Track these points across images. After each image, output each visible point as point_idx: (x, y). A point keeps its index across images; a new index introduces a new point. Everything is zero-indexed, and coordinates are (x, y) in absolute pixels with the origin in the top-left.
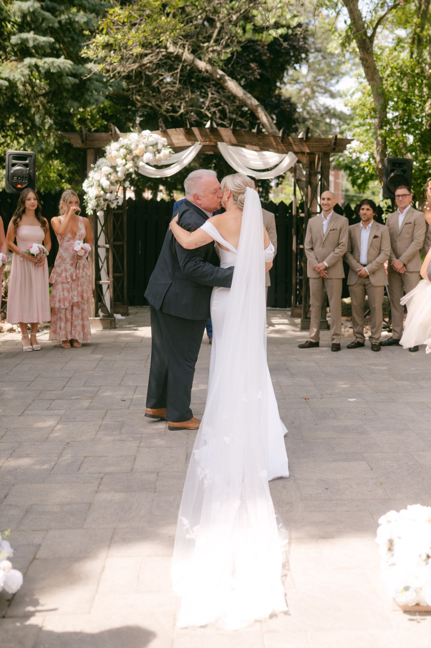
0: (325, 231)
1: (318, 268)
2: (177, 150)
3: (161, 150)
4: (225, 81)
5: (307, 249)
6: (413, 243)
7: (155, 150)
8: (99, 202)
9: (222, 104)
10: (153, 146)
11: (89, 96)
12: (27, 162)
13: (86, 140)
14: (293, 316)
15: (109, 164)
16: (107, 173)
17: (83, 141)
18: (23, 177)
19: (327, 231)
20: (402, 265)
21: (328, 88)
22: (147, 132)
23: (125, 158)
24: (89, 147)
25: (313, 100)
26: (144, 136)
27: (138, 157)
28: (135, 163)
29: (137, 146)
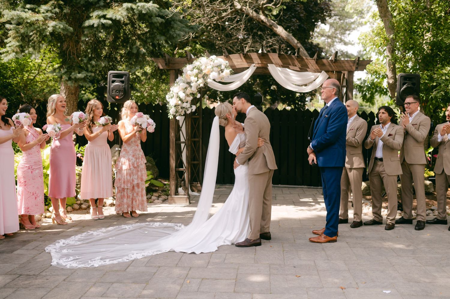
2: (236, 71)
3: (224, 70)
4: (275, 27)
7: (219, 70)
8: (178, 110)
9: (274, 46)
10: (217, 67)
11: (173, 32)
12: (123, 79)
13: (169, 63)
15: (185, 81)
16: (184, 87)
17: (166, 64)
18: (120, 91)
21: (343, 39)
22: (213, 57)
23: (197, 76)
24: (171, 68)
25: (333, 47)
26: (212, 60)
27: (207, 75)
28: (205, 80)
29: (206, 67)
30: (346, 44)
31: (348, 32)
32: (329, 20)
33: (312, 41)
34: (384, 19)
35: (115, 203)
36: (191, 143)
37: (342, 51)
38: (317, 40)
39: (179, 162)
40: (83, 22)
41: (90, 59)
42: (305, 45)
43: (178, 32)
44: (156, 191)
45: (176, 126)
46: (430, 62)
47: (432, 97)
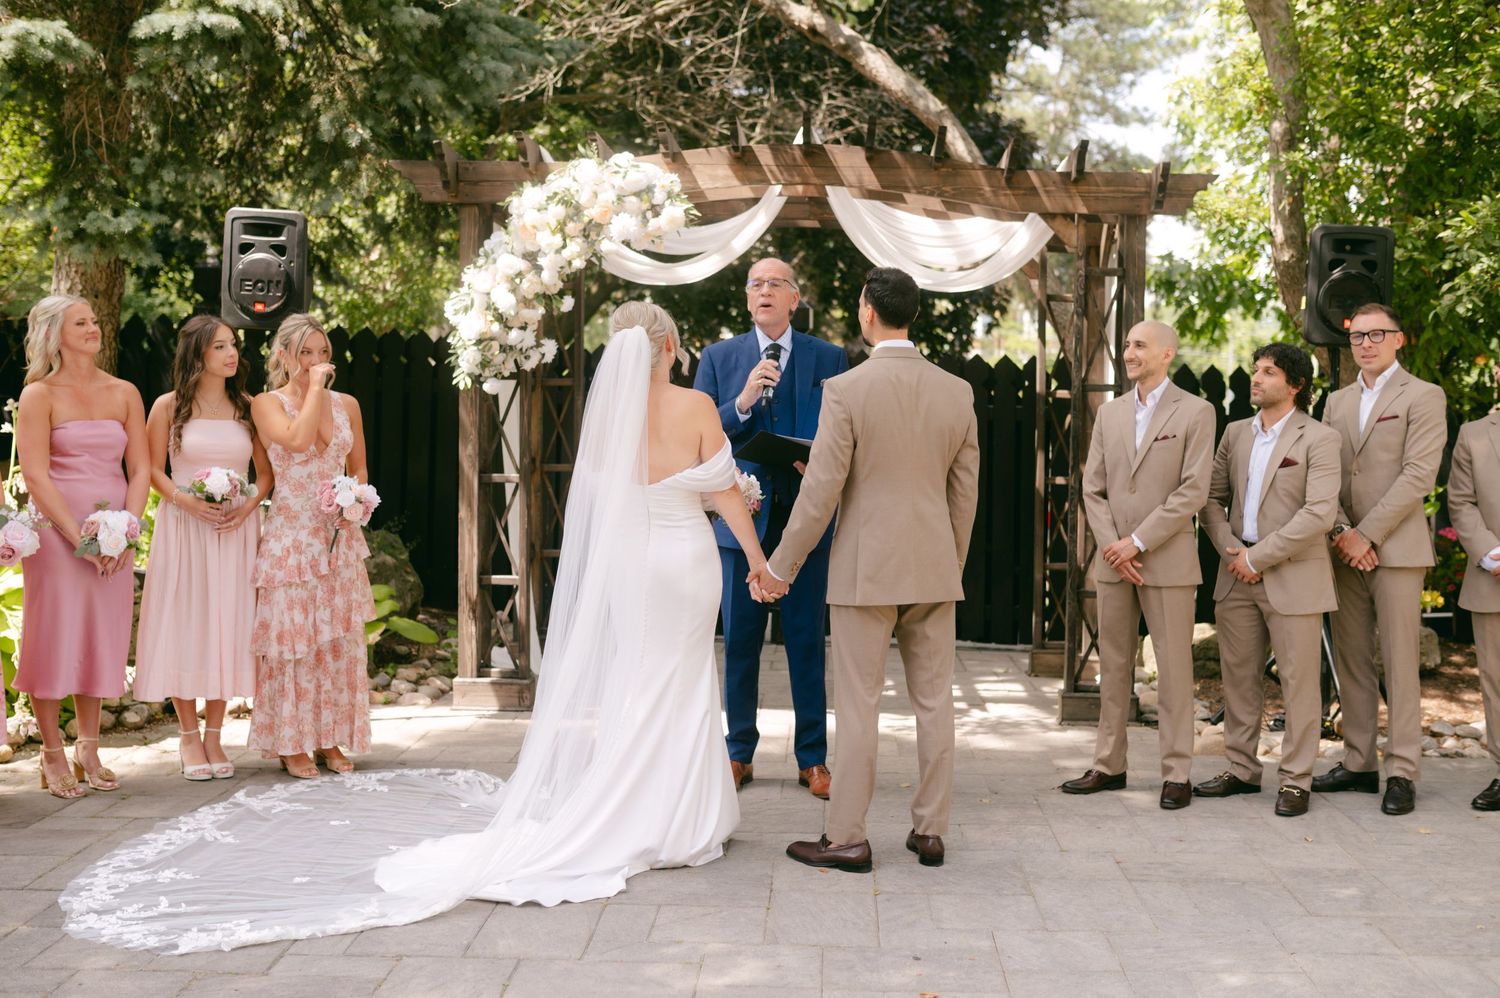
0: (1139, 441)
1: (1114, 553)
2: (709, 212)
3: (662, 206)
4: (859, 53)
5: (1088, 496)
6: (1402, 478)
7: (646, 206)
8: (489, 354)
9: (856, 123)
10: (637, 194)
11: (472, 62)
12: (282, 238)
13: (458, 180)
14: (1036, 671)
15: (519, 248)
16: (512, 272)
17: (446, 184)
18: (270, 282)
19: (1144, 440)
20: (1367, 546)
21: (1110, 103)
22: (624, 158)
23: (562, 230)
24: (466, 200)
25: (1074, 129)
26: (617, 169)
27: (599, 226)
28: (593, 243)
29: (596, 194)
30: (1120, 119)
31: (1128, 77)
32: (1061, 32)
33: (999, 111)
34: (1260, 21)
35: (250, 706)
36: (543, 480)
37: (1107, 147)
38: (1016, 105)
39: (492, 551)
40: (132, 22)
41: (159, 162)
42: (971, 124)
43: (491, 65)
44: (407, 660)
45: (485, 417)
46: (1430, 183)
47: (1436, 315)
